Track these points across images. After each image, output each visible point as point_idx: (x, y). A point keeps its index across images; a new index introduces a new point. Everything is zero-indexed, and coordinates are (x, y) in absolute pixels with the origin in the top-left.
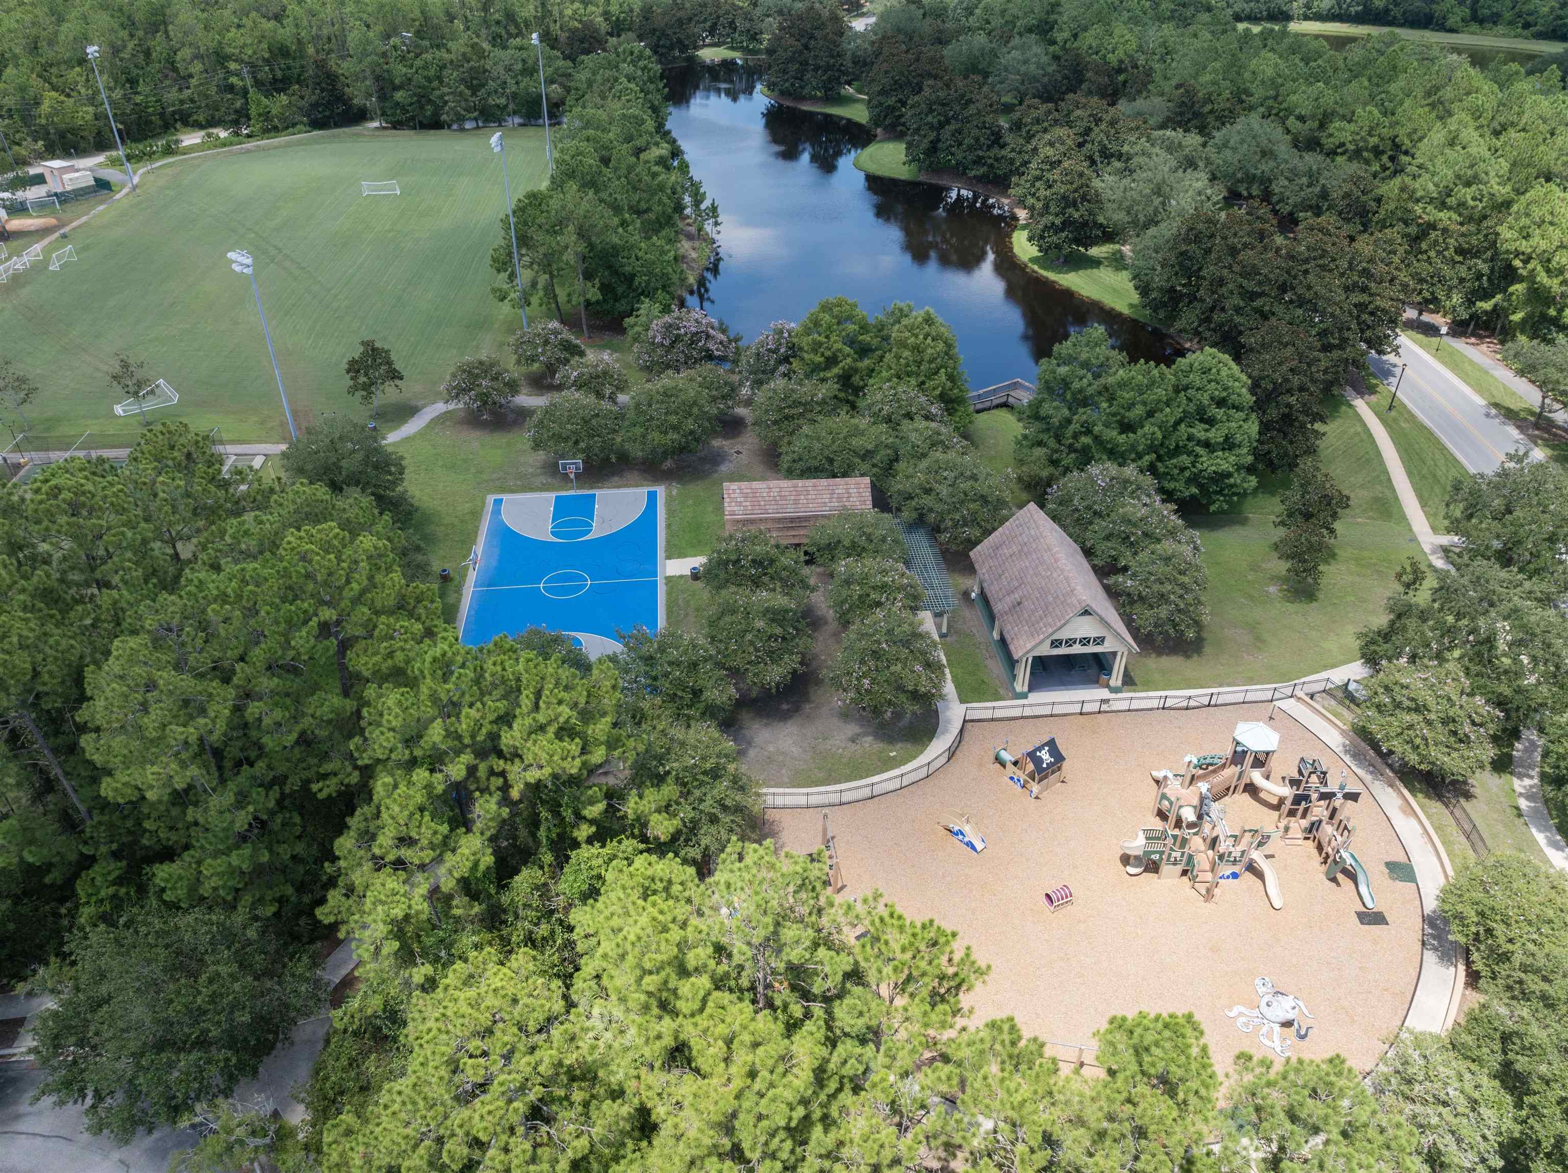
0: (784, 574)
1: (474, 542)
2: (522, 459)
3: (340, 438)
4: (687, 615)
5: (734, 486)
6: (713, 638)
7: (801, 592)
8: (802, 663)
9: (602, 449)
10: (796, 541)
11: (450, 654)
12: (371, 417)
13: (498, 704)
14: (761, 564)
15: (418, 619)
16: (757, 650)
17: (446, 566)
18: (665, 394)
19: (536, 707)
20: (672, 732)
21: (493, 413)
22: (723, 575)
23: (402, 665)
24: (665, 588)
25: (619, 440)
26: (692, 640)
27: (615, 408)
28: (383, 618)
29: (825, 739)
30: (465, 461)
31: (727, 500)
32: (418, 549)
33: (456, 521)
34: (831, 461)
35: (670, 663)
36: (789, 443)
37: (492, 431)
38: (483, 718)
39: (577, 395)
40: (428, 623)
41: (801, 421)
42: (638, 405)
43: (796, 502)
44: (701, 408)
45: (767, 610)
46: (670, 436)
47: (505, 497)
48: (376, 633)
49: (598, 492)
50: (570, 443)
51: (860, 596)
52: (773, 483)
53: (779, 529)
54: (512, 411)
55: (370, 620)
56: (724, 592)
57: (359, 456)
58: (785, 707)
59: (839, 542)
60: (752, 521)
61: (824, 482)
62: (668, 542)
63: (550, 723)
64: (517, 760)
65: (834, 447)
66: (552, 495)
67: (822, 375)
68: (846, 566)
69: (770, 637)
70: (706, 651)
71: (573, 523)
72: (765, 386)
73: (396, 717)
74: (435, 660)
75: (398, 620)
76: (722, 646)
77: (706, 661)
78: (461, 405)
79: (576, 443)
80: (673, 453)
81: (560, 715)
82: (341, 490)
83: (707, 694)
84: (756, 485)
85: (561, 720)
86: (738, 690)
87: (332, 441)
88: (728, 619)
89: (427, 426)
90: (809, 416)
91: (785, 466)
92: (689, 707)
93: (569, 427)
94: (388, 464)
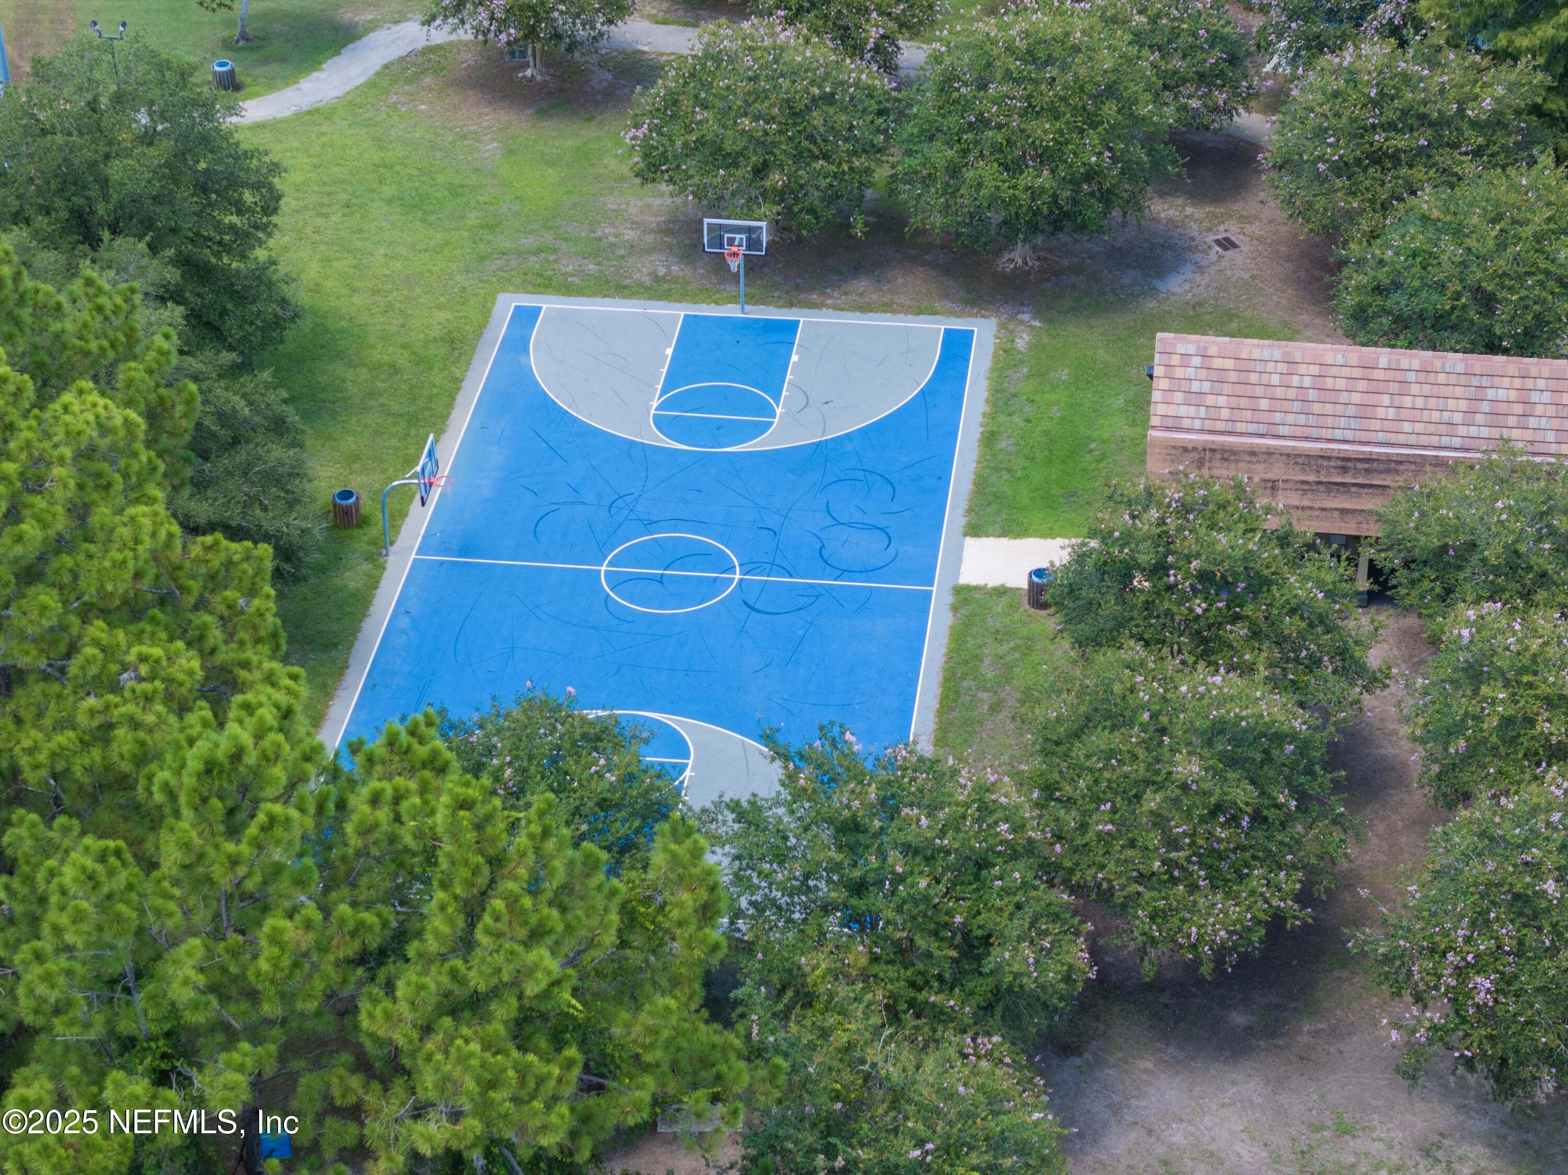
0: (1291, 625)
1: (439, 423)
2: (612, 202)
3: (118, 99)
4: (995, 708)
5: (1187, 344)
6: (1049, 789)
7: (1337, 685)
8: (1303, 898)
9: (832, 197)
10: (1350, 528)
11: (251, 759)
12: (227, 45)
13: (369, 918)
14: (1226, 584)
15: (196, 642)
16: (1173, 843)
17: (356, 483)
18: (1030, 56)
19: (466, 944)
20: (874, 1054)
21: (549, 62)
22: (1110, 606)
23: (126, 767)
24: (948, 619)
25: (882, 173)
26: (984, 789)
27: (882, 83)
28: (97, 629)
29: (1343, 1131)
30: (454, 191)
31: (1161, 383)
32: (279, 427)
33: (403, 359)
34: (1487, 302)
35: (909, 850)
36: (1373, 236)
37: (543, 113)
38: (322, 949)
39: (786, 36)
40: (226, 654)
41: (1419, 173)
42: (947, 83)
43: (1365, 411)
44: (1127, 106)
45: (1218, 729)
46: (1027, 179)
47: (548, 304)
48: (74, 667)
49: (804, 318)
50: (744, 171)
51: (1507, 722)
52: (1301, 349)
53: (1305, 487)
54: (603, 63)
55: (63, 628)
56: (1105, 657)
57: (157, 155)
58: (1239, 1019)
59: (1473, 546)
60: (1228, 455)
61: (1455, 361)
62: (981, 485)
63: (495, 992)
64: (399, 1085)
65: (1501, 263)
66: (677, 313)
67: (1503, 39)
68: (1480, 624)
69: (1216, 810)
70: (1018, 828)
71: (725, 400)
72: (1328, 60)
73: (78, 918)
74: (210, 768)
75: (139, 637)
76: (1071, 819)
77: (1014, 856)
78: (466, 35)
79: (761, 171)
80: (1033, 228)
81: (531, 971)
82: (94, 242)
83: (999, 955)
84: (1253, 348)
85: (531, 989)
86: (1096, 953)
87: (93, 106)
88: (1100, 739)
89: (371, 84)
90: (1443, 158)
91: (1350, 301)
92: (947, 985)
93: (746, 123)
94: (234, 183)
